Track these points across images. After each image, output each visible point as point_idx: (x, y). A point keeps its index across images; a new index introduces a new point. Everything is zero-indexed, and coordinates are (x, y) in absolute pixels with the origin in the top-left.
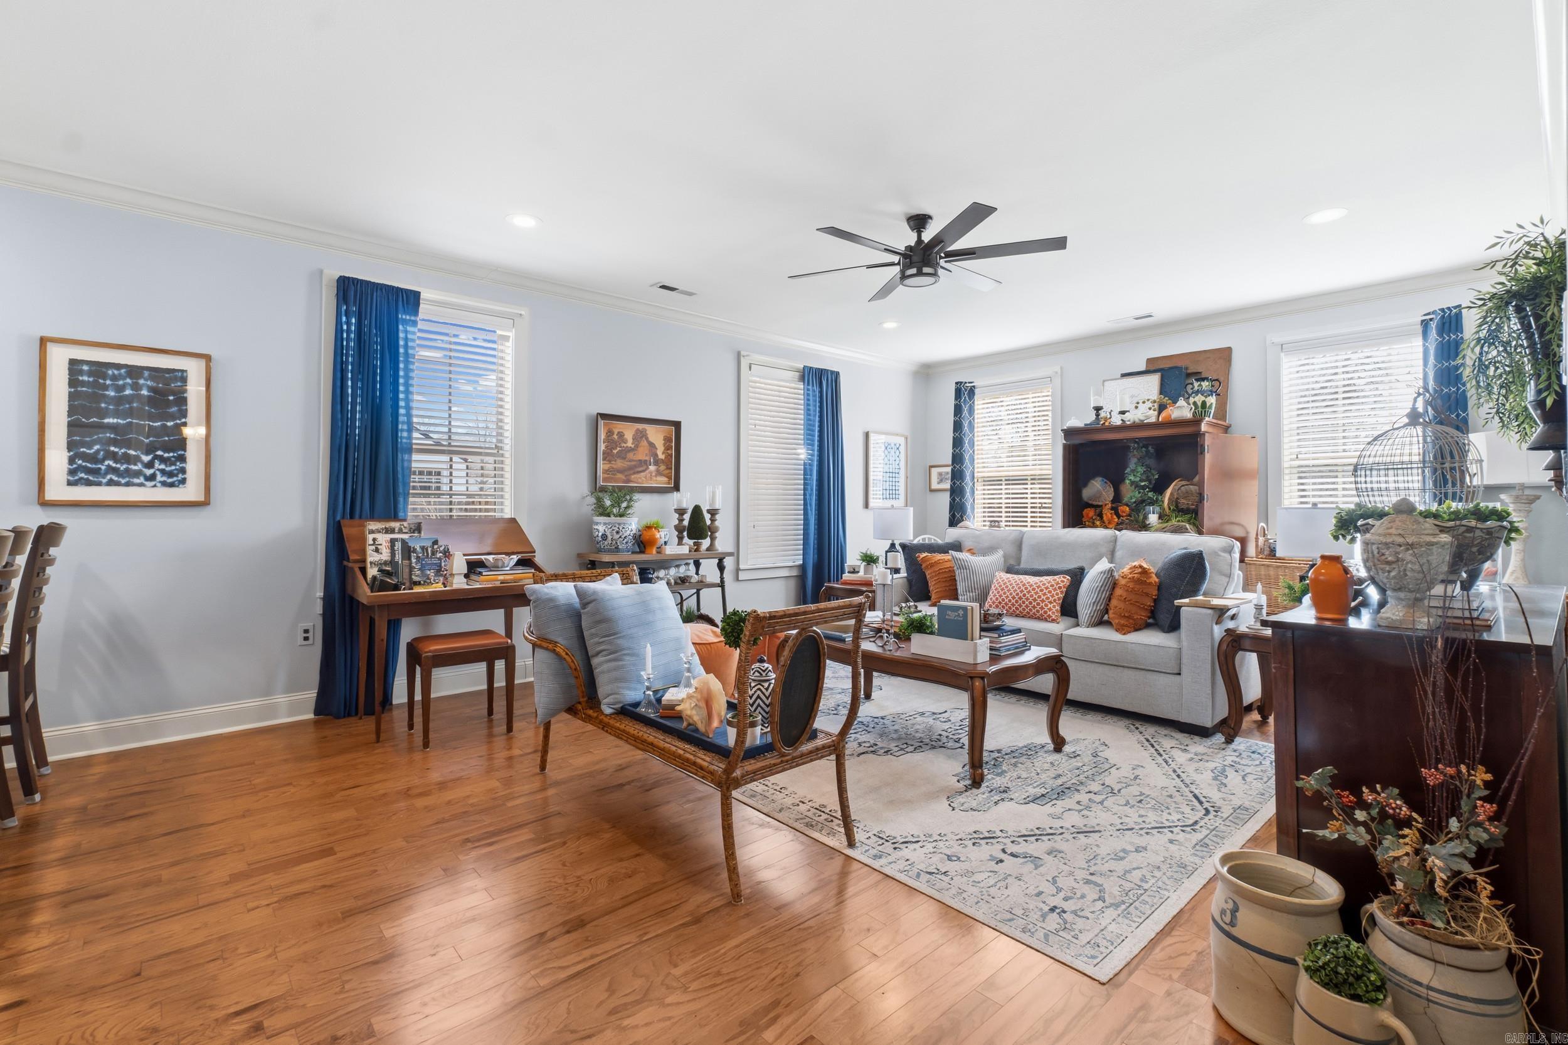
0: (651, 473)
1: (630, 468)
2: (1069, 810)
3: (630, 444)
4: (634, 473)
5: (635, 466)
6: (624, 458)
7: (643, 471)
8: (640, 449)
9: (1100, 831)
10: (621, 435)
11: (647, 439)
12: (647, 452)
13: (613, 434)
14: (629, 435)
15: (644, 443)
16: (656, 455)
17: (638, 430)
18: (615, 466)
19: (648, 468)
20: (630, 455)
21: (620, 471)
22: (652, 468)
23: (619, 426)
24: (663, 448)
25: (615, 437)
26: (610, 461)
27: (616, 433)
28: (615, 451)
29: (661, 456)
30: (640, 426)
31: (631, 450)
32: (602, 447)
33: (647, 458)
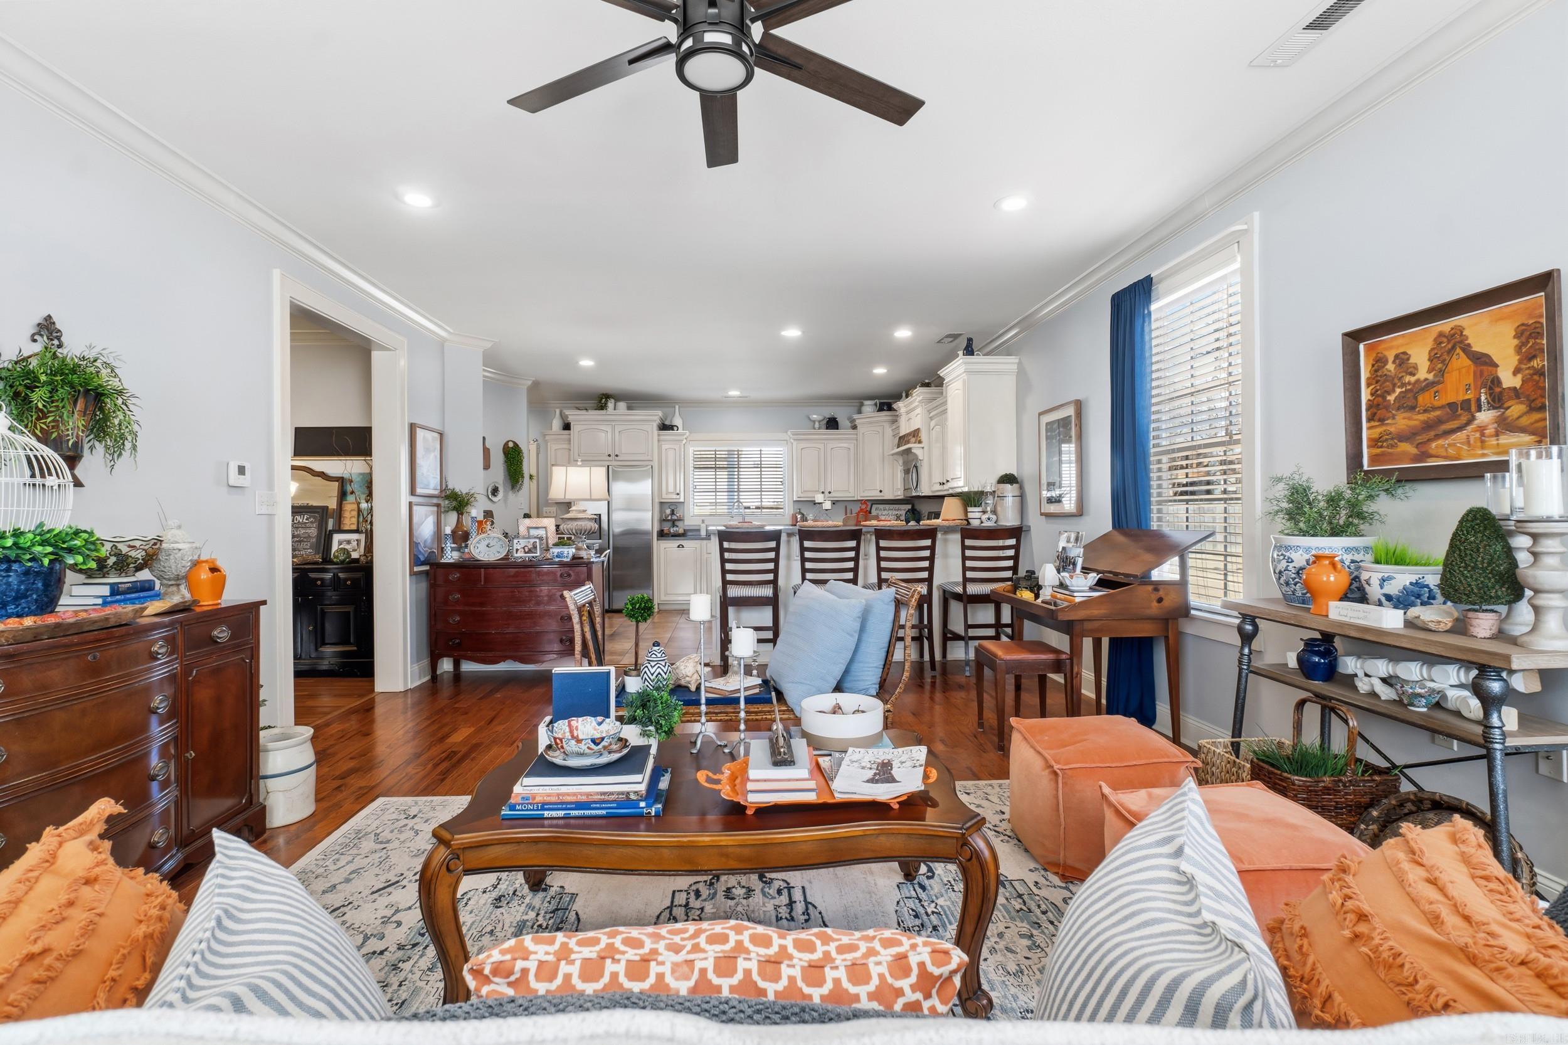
0: (1482, 429)
1: (1428, 426)
2: (410, 908)
3: (1423, 374)
4: (1437, 437)
5: (1440, 421)
6: (1413, 408)
7: (1460, 429)
8: (1452, 378)
9: (373, 893)
10: (1402, 360)
11: (1467, 349)
12: (1470, 380)
13: (1386, 362)
14: (1420, 357)
15: (1461, 361)
16: (1496, 381)
17: (1441, 335)
18: (1392, 429)
19: (1473, 418)
20: (1424, 399)
21: (1403, 437)
22: (1485, 417)
23: (1394, 344)
24: (1514, 360)
25: (1391, 366)
26: (1382, 420)
27: (1391, 359)
28: (1391, 398)
29: (1509, 379)
30: (1445, 325)
31: (1429, 385)
32: (1365, 395)
33: (1470, 395)
